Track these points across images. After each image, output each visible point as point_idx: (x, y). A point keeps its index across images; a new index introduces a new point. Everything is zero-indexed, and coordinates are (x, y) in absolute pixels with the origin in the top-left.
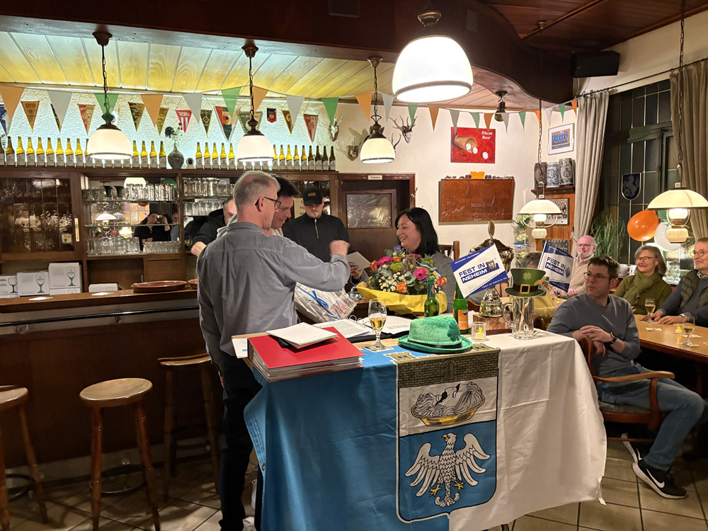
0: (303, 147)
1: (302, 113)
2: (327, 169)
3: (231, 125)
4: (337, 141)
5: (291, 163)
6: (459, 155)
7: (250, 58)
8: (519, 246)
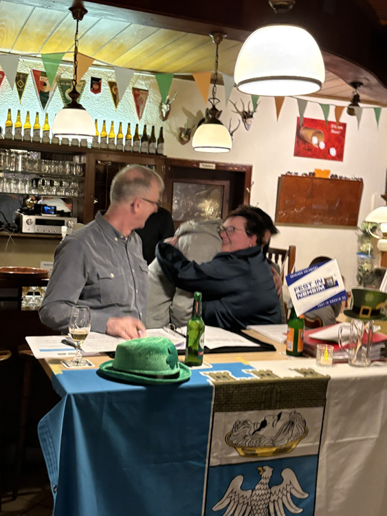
0: (129, 124)
1: (131, 86)
2: (154, 152)
3: (48, 93)
4: (168, 121)
5: (113, 141)
6: (303, 149)
7: (78, 21)
8: (362, 256)
